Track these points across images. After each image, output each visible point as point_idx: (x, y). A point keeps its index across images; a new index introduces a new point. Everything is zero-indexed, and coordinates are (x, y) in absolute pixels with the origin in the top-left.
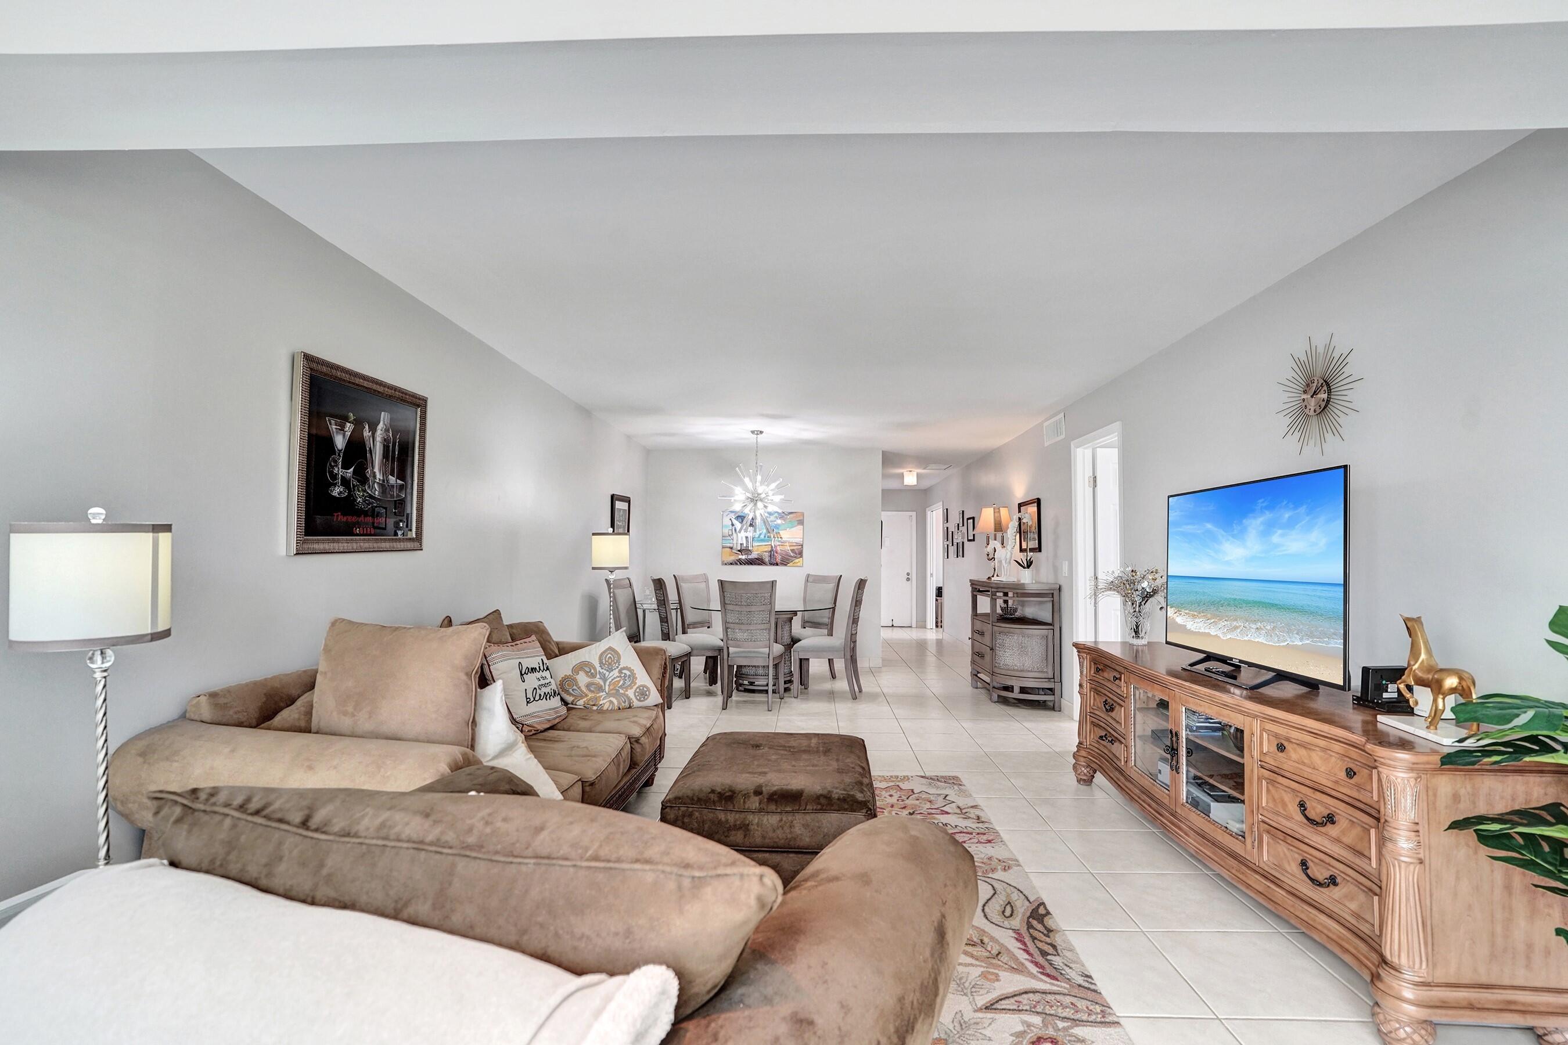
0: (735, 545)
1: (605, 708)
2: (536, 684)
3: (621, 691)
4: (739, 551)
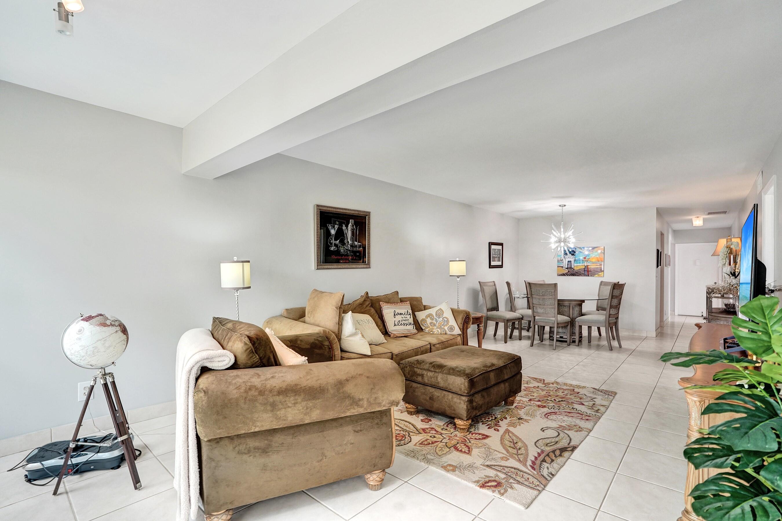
0: (564, 265)
1: (435, 333)
2: (400, 319)
3: (442, 327)
4: (566, 268)
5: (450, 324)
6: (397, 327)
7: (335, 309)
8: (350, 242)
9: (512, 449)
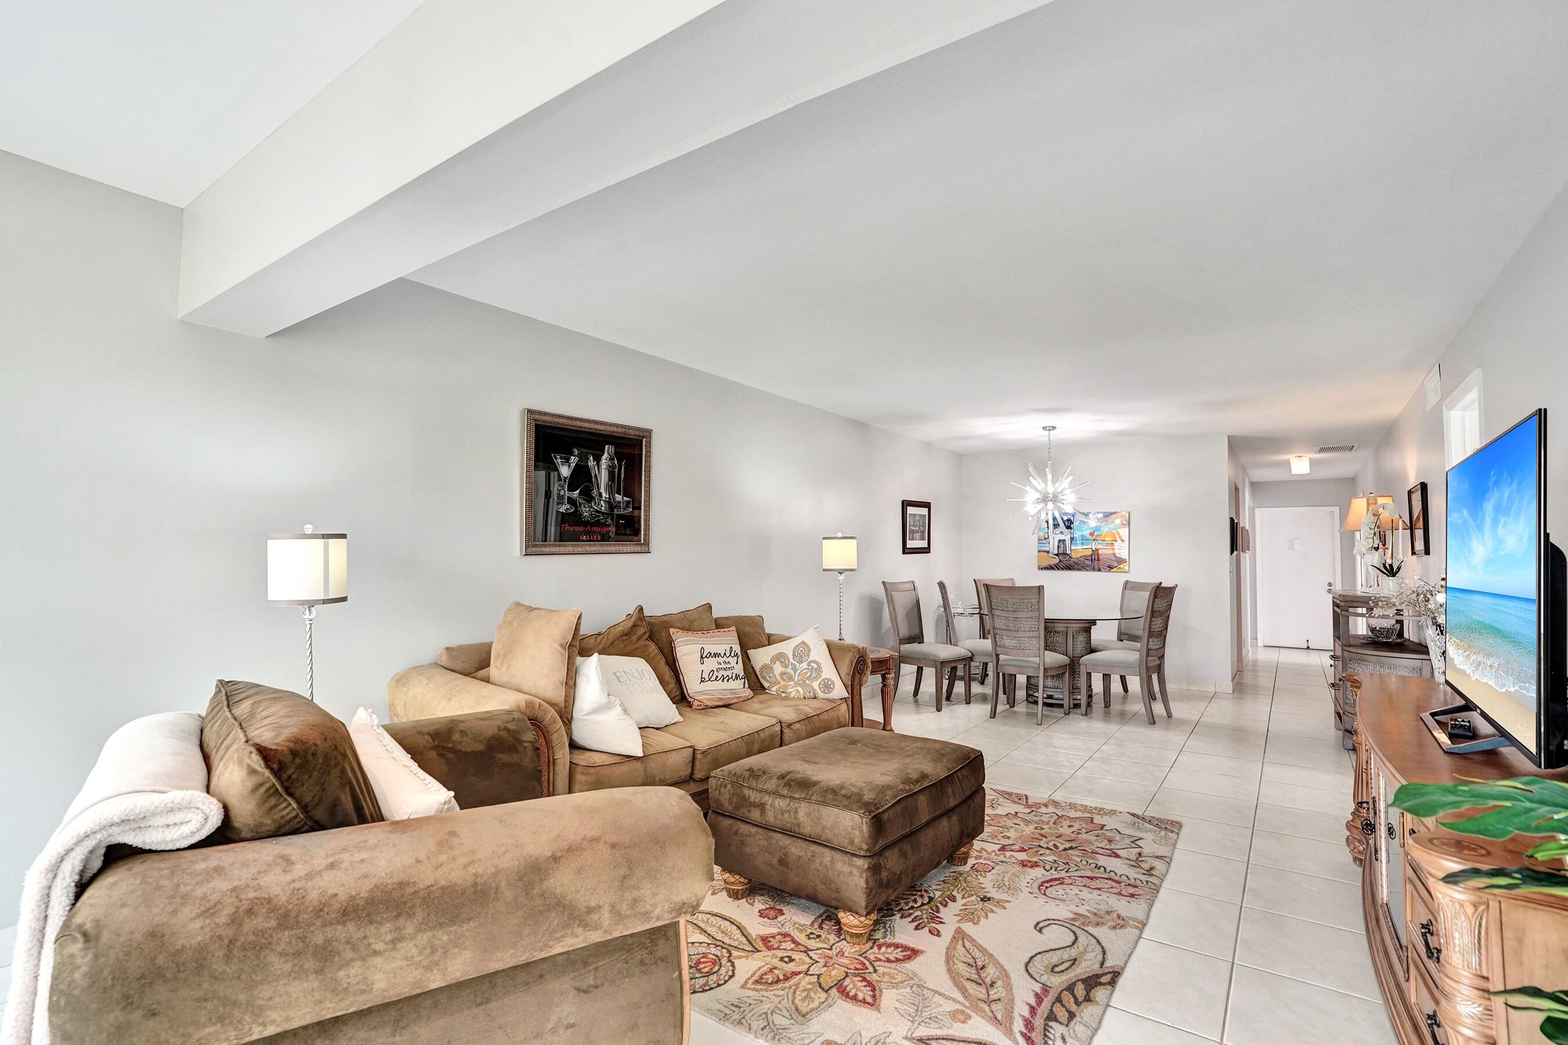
0: (1052, 549)
1: (792, 696)
2: (715, 666)
3: (808, 682)
4: (1056, 555)
5: (824, 675)
6: (708, 686)
7: (559, 648)
8: (604, 495)
9: (973, 985)
